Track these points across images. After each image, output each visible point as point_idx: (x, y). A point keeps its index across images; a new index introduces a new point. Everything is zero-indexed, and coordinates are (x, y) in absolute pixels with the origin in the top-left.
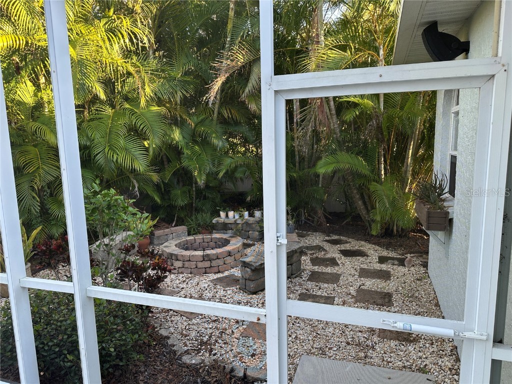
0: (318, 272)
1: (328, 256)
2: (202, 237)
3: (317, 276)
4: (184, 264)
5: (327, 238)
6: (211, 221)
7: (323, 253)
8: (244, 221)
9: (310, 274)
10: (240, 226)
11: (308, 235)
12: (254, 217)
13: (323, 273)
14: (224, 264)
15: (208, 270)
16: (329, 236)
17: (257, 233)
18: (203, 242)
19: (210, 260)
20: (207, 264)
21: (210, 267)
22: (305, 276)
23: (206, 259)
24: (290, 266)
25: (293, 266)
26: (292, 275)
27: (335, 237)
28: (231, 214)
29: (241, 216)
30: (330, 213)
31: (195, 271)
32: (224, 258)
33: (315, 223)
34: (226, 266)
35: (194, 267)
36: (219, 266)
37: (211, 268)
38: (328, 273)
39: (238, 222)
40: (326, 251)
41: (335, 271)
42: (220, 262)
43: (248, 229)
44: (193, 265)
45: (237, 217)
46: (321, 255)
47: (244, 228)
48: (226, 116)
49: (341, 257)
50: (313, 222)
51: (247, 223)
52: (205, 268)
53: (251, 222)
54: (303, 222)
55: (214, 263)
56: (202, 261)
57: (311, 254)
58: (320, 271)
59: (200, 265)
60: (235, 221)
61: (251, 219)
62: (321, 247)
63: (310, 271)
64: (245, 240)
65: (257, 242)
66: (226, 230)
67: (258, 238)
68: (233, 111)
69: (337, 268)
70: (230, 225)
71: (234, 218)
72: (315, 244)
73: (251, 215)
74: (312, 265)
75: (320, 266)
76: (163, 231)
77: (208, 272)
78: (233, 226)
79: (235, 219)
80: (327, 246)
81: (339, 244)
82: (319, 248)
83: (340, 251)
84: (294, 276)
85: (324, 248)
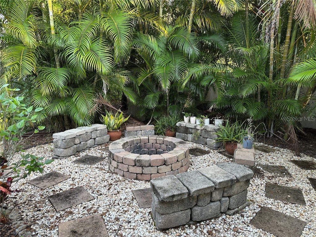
0: (270, 210)
1: (292, 185)
2: (155, 138)
3: (267, 218)
4: (118, 166)
5: (296, 158)
6: (175, 124)
7: (285, 179)
8: (203, 127)
9: (257, 211)
10: (199, 132)
11: (274, 151)
12: (214, 124)
13: (277, 214)
14: (158, 172)
15: (139, 176)
16: (299, 155)
17: (214, 141)
18: (156, 143)
19: (142, 166)
20: (139, 170)
21: (141, 174)
22: (250, 213)
23: (138, 164)
24: (227, 198)
25: (231, 199)
26: (229, 209)
27: (307, 158)
28: (193, 119)
29: (202, 123)
30: (305, 129)
31: (127, 174)
32: (158, 166)
33: (285, 138)
34: (159, 175)
35: (126, 170)
36: (151, 174)
37: (143, 175)
38: (286, 216)
39: (198, 127)
40: (291, 176)
41: (297, 215)
42: (153, 170)
43: (206, 137)
44: (125, 168)
45: (198, 123)
46: (282, 181)
47: (203, 134)
48: (199, 25)
49: (310, 190)
50: (282, 137)
51: (206, 130)
52: (137, 174)
53: (209, 130)
54: (272, 135)
55: (146, 170)
56: (133, 166)
57: (269, 178)
58: (274, 208)
59: (132, 169)
60: (195, 126)
61: (211, 126)
62: (286, 170)
63: (260, 206)
64: (203, 146)
65: (213, 149)
66: (187, 134)
67: (215, 146)
68: (207, 20)
69: (301, 208)
70: (190, 130)
71: (196, 123)
72: (278, 164)
73: (211, 122)
74: (266, 196)
75: (276, 199)
76: (133, 127)
77: (140, 178)
78: (193, 131)
79: (195, 125)
80: (293, 169)
81: (311, 169)
82: (283, 171)
83: (311, 179)
84: (232, 212)
85: (290, 171)
